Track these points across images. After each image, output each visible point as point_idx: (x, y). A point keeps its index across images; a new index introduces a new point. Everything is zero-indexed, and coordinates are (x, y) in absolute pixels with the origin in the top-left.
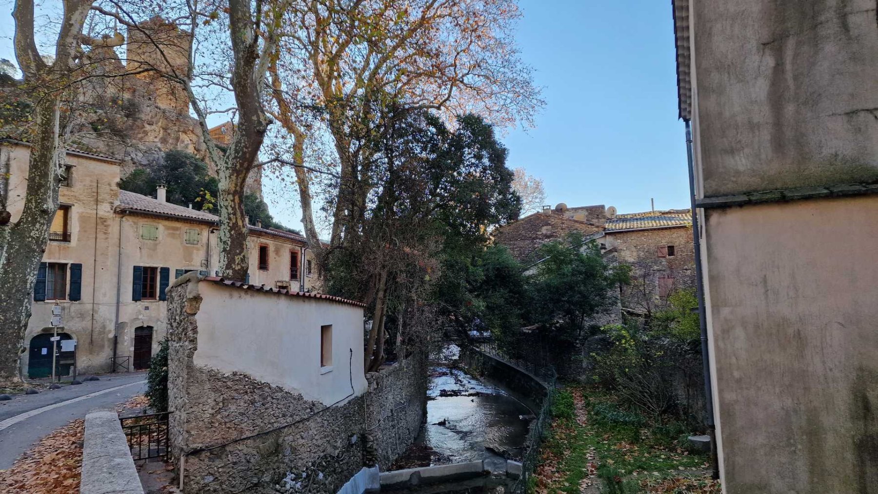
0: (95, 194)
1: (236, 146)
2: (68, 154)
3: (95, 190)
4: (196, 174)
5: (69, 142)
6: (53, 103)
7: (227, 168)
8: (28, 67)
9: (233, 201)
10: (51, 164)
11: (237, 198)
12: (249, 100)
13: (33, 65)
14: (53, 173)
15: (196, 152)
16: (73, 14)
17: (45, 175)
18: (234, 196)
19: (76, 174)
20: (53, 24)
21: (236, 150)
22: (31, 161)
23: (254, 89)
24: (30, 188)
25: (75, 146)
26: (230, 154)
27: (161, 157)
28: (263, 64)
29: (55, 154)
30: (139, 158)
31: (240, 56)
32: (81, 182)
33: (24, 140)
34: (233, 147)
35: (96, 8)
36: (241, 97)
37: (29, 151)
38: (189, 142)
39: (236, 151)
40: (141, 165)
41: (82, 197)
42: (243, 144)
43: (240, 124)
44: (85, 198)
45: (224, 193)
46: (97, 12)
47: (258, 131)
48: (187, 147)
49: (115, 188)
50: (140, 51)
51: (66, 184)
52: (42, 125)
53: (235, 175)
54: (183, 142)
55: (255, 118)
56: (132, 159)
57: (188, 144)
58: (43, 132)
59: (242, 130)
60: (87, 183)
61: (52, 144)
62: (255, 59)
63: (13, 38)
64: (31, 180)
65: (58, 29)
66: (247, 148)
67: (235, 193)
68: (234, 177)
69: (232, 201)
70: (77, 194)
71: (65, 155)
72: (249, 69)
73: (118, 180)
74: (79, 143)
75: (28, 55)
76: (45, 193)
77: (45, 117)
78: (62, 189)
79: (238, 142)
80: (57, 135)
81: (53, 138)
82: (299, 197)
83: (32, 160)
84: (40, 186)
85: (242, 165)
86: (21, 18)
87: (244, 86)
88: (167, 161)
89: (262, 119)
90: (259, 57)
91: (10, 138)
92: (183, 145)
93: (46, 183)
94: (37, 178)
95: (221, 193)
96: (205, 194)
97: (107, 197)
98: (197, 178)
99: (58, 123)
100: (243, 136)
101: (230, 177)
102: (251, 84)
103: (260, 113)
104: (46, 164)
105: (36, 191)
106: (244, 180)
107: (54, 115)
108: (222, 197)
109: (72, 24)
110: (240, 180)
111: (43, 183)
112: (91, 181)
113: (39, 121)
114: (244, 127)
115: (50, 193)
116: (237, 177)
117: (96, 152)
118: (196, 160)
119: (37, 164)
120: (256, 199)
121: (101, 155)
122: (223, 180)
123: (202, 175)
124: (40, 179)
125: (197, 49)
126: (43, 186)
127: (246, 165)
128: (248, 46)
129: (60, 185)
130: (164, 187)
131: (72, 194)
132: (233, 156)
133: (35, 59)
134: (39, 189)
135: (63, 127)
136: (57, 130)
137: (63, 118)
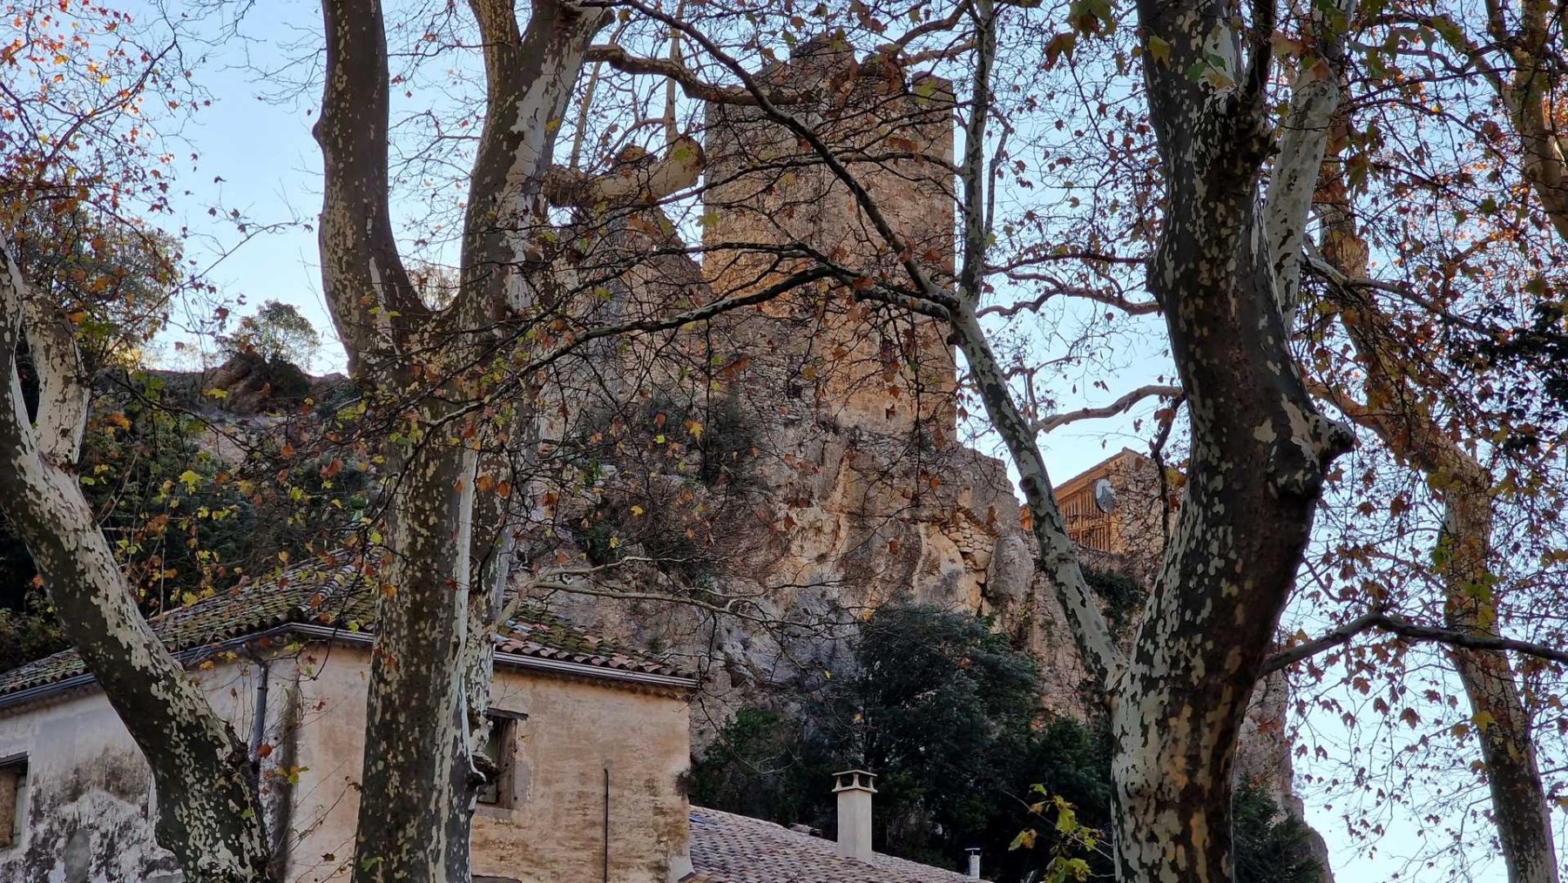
0: (598, 833)
1: (1185, 575)
2: (499, 667)
3: (596, 814)
4: (993, 712)
5: (505, 616)
6: (450, 463)
7: (1149, 683)
8: (368, 328)
9: (1183, 839)
10: (444, 716)
11: (1198, 821)
12: (1234, 354)
13: (383, 318)
14: (448, 751)
15: (987, 609)
16: (521, 97)
17: (420, 766)
18: (1185, 818)
19: (527, 751)
20: (448, 145)
21: (1184, 594)
22: (371, 710)
23: (1259, 300)
24: (368, 821)
25: (523, 628)
26: (1160, 614)
27: (842, 646)
28: (1293, 177)
29: (456, 670)
30: (758, 660)
31: (1190, 157)
32: (547, 782)
33: (353, 624)
34: (1173, 580)
35: (601, 55)
36: (1201, 342)
37: (366, 668)
38: (960, 565)
39: (1188, 599)
40: (762, 685)
41: (549, 849)
42: (1217, 563)
43: (1198, 466)
44: (562, 853)
45: (1139, 803)
46: (605, 67)
47: (1285, 492)
48: (948, 586)
49: (671, 798)
50: (771, 203)
51: (491, 799)
52: (414, 554)
53: (1187, 711)
54: (933, 567)
55: (1265, 433)
56: (730, 664)
57: (954, 576)
58: (416, 586)
59: (1210, 496)
60: (570, 786)
61: (448, 631)
62: (1256, 160)
63: (316, 225)
64: (372, 786)
65: (468, 157)
66: (1234, 579)
67: (1190, 799)
68: (1180, 725)
69: (1177, 840)
70: (531, 836)
71: (489, 671)
72: (1231, 211)
73: (682, 764)
74: (539, 618)
75: (368, 282)
76: (420, 843)
77: (424, 524)
78: (484, 822)
79: (1193, 558)
80: (463, 595)
81: (451, 607)
82: (1483, 796)
83: (379, 704)
84: (406, 810)
85: (1214, 663)
86: (346, 141)
87: (1213, 292)
88: (868, 661)
89: (1299, 434)
90: (1275, 151)
91: (302, 618)
92: (932, 581)
93: (426, 800)
94: (395, 778)
95: (1126, 804)
96: (1054, 813)
97: (643, 841)
98: (996, 729)
99: (467, 542)
100: (1213, 522)
101: (1162, 724)
102: (1243, 277)
103: (1287, 406)
104: (424, 717)
105: (391, 834)
106: (1227, 735)
107: (455, 512)
108: (1130, 825)
109: (520, 136)
110: (1208, 738)
111: (416, 796)
112: (583, 777)
113: (402, 540)
114: (1218, 483)
115: (440, 838)
116: (1195, 720)
117: (598, 651)
118: (989, 643)
119: (394, 720)
120: (1269, 811)
121: (619, 659)
122: (1132, 742)
123: (1020, 710)
124: (404, 783)
125: (1001, 155)
126: (415, 810)
127: (1233, 661)
128: (1222, 107)
129: (473, 805)
130: (864, 781)
131: (516, 835)
132: (1173, 622)
133: (390, 294)
134: (400, 826)
135: (483, 555)
136: (463, 571)
137: (483, 516)
